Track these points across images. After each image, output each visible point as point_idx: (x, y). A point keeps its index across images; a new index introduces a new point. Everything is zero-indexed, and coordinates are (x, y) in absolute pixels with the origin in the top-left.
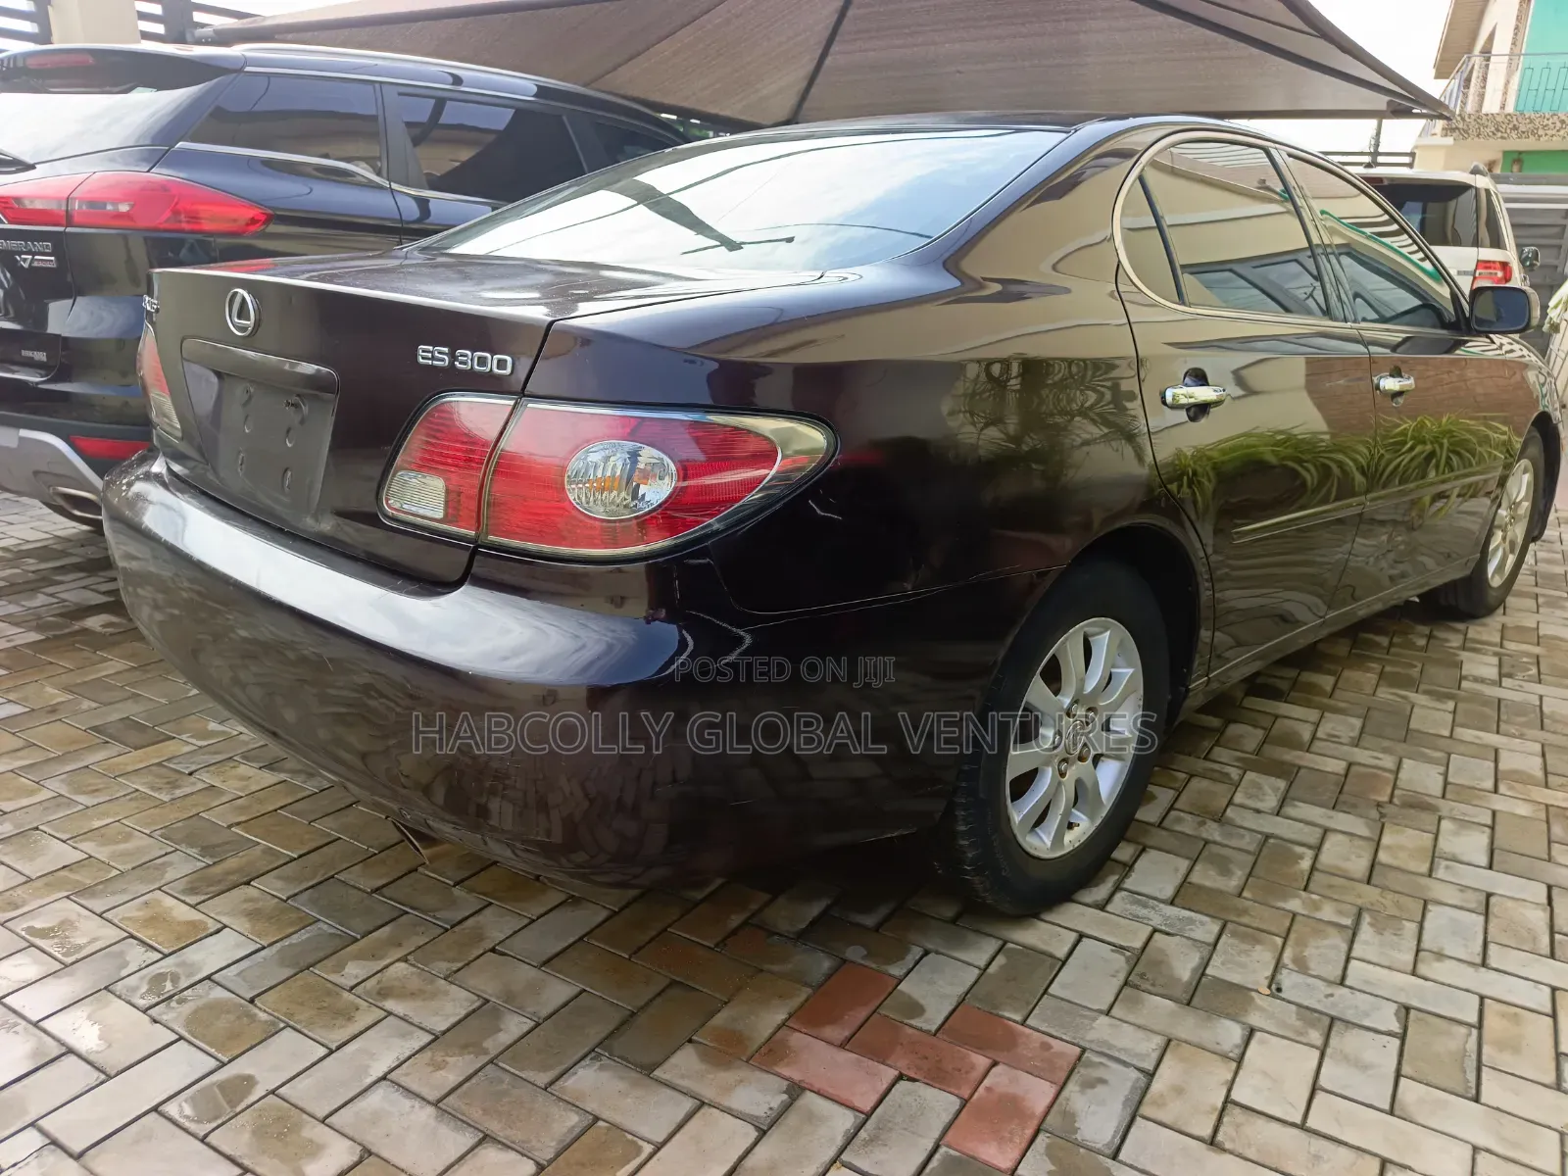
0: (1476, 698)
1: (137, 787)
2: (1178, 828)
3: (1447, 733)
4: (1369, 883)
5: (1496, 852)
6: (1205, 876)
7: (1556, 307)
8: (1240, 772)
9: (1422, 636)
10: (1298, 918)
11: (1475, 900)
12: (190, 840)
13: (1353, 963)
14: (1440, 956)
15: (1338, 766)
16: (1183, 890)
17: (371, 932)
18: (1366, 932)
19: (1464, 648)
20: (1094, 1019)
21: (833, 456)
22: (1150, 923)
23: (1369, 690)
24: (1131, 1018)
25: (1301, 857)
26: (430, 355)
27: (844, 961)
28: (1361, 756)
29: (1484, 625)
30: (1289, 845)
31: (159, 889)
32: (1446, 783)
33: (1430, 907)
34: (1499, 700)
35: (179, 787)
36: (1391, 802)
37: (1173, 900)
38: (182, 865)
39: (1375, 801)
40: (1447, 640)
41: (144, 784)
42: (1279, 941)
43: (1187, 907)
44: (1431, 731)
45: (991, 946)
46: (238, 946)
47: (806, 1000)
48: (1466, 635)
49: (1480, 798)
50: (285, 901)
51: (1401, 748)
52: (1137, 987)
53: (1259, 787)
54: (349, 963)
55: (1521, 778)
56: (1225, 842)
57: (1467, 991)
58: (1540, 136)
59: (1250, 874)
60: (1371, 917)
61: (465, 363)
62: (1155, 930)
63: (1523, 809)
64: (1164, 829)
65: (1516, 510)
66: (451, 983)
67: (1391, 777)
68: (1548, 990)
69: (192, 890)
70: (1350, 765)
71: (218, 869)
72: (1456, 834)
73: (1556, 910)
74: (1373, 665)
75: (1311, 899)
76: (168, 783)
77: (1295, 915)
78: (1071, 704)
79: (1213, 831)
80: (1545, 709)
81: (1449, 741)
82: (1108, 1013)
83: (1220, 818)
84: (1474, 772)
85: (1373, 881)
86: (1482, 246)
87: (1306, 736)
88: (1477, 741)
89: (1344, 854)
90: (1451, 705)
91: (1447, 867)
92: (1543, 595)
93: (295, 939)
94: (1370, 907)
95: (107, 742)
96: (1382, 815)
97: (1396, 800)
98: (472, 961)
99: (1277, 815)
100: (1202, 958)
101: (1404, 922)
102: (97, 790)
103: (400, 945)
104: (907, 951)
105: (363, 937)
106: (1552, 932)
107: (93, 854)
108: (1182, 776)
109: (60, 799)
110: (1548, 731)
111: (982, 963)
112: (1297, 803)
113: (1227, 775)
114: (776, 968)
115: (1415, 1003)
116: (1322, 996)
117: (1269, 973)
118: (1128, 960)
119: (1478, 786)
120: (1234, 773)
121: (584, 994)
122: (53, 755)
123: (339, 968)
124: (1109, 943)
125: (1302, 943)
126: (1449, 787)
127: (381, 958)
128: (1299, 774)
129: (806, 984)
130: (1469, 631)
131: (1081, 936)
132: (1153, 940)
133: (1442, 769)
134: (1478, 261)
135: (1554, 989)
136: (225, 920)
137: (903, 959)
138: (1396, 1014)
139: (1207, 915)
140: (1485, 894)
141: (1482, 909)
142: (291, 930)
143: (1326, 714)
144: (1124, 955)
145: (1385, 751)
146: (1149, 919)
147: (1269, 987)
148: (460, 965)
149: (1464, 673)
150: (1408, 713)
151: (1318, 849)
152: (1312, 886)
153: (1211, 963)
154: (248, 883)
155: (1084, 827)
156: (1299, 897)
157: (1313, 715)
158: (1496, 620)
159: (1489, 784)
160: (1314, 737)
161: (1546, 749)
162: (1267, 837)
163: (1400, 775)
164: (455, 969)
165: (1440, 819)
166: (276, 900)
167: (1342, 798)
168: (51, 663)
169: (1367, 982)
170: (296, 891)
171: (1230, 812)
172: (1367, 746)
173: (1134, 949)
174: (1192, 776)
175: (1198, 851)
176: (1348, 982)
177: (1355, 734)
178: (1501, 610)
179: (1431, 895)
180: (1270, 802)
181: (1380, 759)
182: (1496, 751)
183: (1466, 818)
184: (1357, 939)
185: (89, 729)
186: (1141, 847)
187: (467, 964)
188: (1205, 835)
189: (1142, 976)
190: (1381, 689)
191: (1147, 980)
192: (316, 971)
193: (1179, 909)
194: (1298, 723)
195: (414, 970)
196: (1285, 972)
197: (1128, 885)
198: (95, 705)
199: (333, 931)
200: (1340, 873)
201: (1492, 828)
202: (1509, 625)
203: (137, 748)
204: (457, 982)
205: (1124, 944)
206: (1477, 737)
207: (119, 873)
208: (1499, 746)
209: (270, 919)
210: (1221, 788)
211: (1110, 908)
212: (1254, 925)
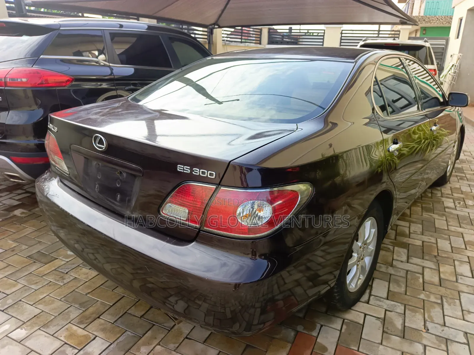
0: (451, 215)
1: (51, 280)
2: (381, 270)
3: (446, 229)
5: (473, 271)
6: (394, 288)
7: (442, 77)
8: (393, 247)
9: (429, 193)
10: (425, 301)
11: (472, 290)
12: (74, 300)
13: (446, 317)
14: (469, 312)
15: (419, 243)
16: (389, 294)
17: (145, 334)
18: (446, 305)
19: (442, 197)
20: (378, 347)
21: (313, 193)
22: (384, 307)
23: (420, 214)
24: (389, 345)
25: (419, 278)
26: (182, 169)
27: (298, 332)
28: (425, 238)
29: (445, 188)
30: (415, 274)
31: (70, 323)
32: (452, 247)
33: (460, 294)
34: (458, 215)
35: (64, 279)
36: (438, 255)
37: (388, 298)
38: (75, 313)
39: (434, 255)
40: (437, 194)
41: (52, 279)
42: (422, 311)
43: (393, 300)
44: (442, 228)
45: (340, 321)
46: (103, 344)
47: (291, 349)
48: (441, 192)
49: (463, 252)
50: (113, 324)
51: (435, 234)
52: (387, 333)
53: (400, 253)
54: (141, 347)
55: (472, 243)
56: (396, 274)
58: (431, 23)
59: (406, 286)
60: (446, 299)
61: (197, 173)
62: (386, 310)
64: (377, 271)
66: (177, 352)
67: (435, 245)
69: (81, 322)
70: (423, 242)
71: (87, 313)
72: (460, 266)
74: (419, 204)
75: (426, 294)
76: (60, 278)
78: (361, 245)
79: (391, 271)
80: (471, 218)
81: (448, 231)
82: (381, 344)
83: (392, 265)
84: (458, 242)
85: (442, 285)
86: (429, 64)
87: (408, 232)
88: (456, 231)
89: (430, 276)
90: (444, 218)
91: (461, 278)
92: (459, 176)
93: (121, 339)
94: (444, 295)
95: (35, 262)
96: (438, 261)
97: (440, 255)
98: (182, 342)
99: (408, 263)
100: (402, 319)
101: (455, 300)
102: (37, 283)
103: (156, 338)
104: (316, 326)
105: (143, 336)
107: (43, 310)
109: (26, 287)
111: (339, 329)
112: (412, 258)
113: (389, 248)
114: (278, 337)
115: (468, 331)
116: (441, 331)
117: (423, 323)
118: (381, 322)
119: (461, 248)
120: (391, 248)
121: (221, 353)
122: (18, 269)
123: (138, 350)
124: (375, 317)
125: (429, 312)
127: (151, 344)
128: (410, 247)
129: (289, 342)
130: (442, 190)
131: (365, 314)
132: (386, 314)
133: (449, 242)
136: (95, 333)
137: (315, 329)
138: (464, 336)
139: (399, 303)
142: (119, 335)
143: (411, 224)
144: (379, 320)
145: (431, 236)
146: (383, 306)
147: (425, 329)
148: (178, 345)
149: (445, 206)
150: (434, 222)
151: (423, 274)
152: (425, 289)
153: (406, 321)
154: (99, 317)
155: (362, 278)
156: (423, 293)
157: (407, 224)
158: (448, 186)
159: (463, 247)
160: (410, 233)
162: (407, 271)
163: (438, 245)
164: (176, 346)
165: (454, 260)
166: (111, 323)
167: (424, 255)
168: (7, 230)
169: (452, 324)
170: (116, 319)
171: (394, 263)
172: (426, 235)
173: (382, 318)
175: (389, 278)
176: (447, 325)
177: (421, 230)
178: (449, 182)
179: (460, 289)
180: (404, 258)
181: (430, 239)
182: (462, 234)
183: (461, 260)
184: (444, 308)
185: (27, 257)
186: (372, 278)
187: (180, 344)
188: (390, 272)
189: (387, 328)
190: (424, 213)
191: (389, 330)
192: (131, 352)
193: (390, 301)
194: (404, 227)
195: (163, 348)
196: (427, 322)
197: (373, 293)
198: (27, 247)
199: (133, 335)
200: (431, 283)
201: (469, 263)
202: (453, 187)
203: (46, 264)
204: (179, 352)
205: (379, 317)
206: (455, 229)
207: (54, 317)
208: (462, 232)
209: (110, 331)
210: (389, 254)
211: (370, 303)
212: (414, 305)
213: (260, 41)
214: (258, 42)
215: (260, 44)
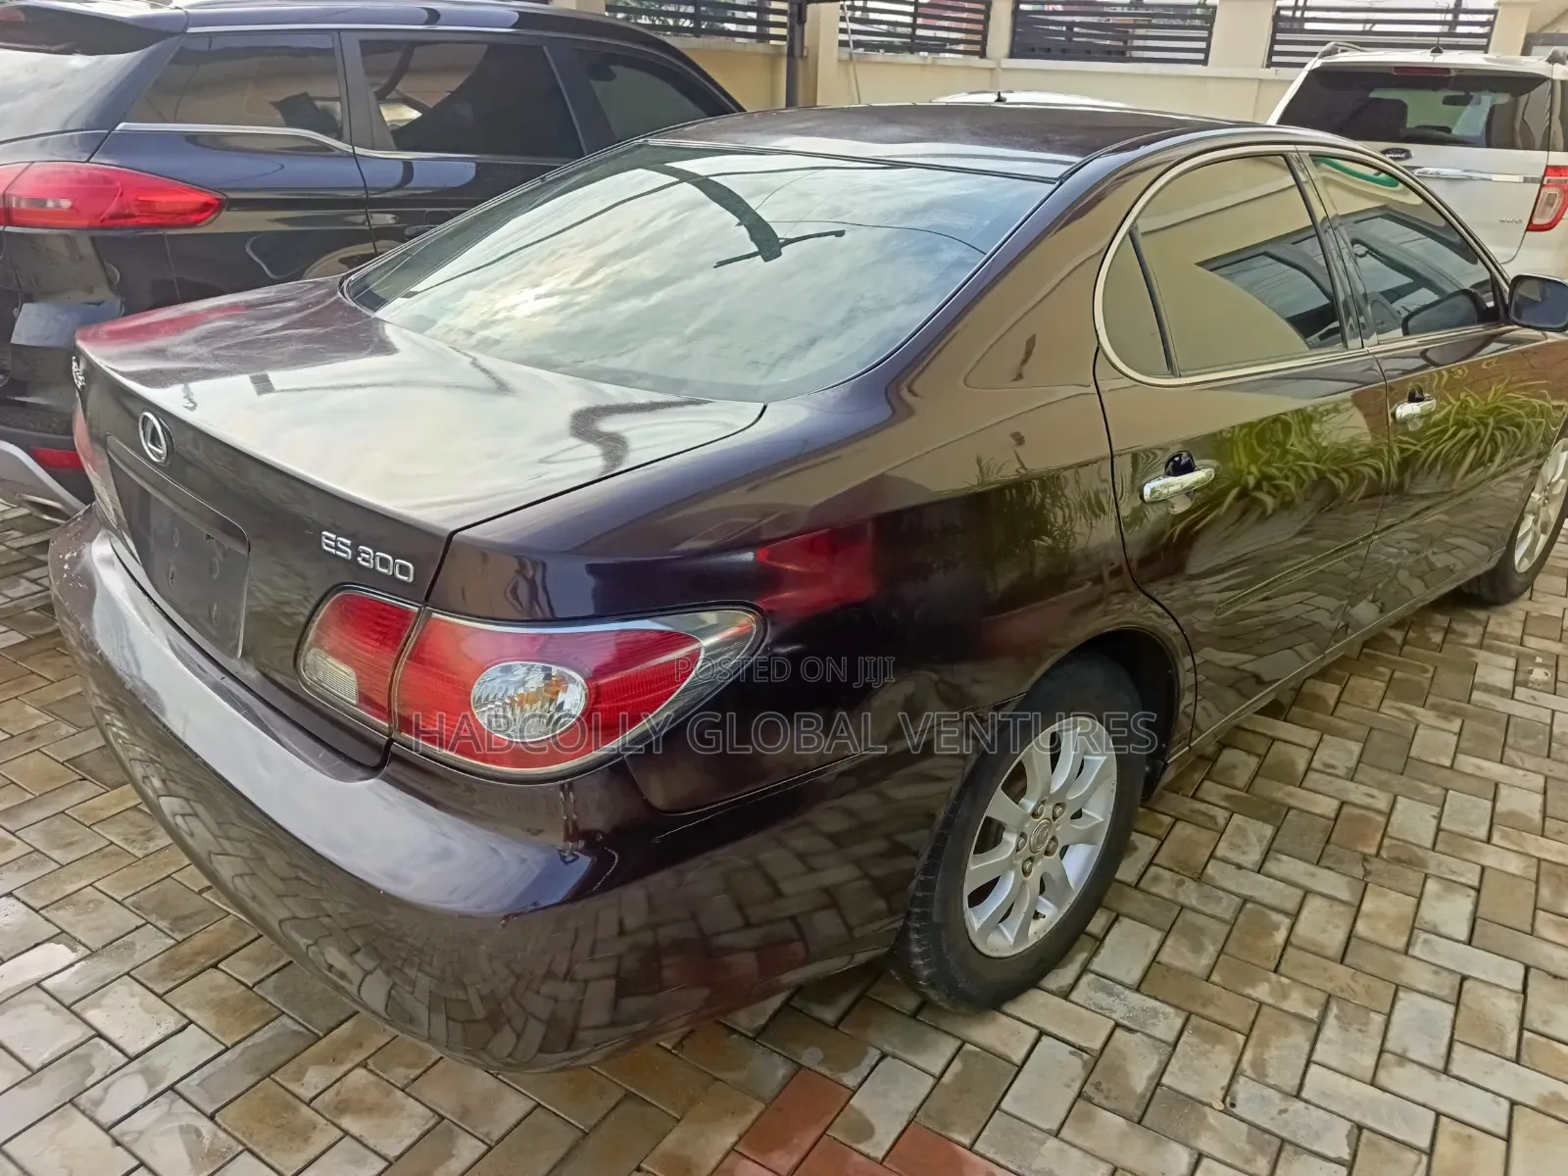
0: (1486, 714)
1: (112, 839)
2: (1154, 890)
3: (1448, 763)
4: (1342, 962)
5: (1479, 921)
6: (1177, 955)
8: (1227, 814)
9: (1438, 628)
10: (1265, 1009)
11: (1447, 985)
12: (161, 907)
13: (1313, 1068)
14: (1403, 1059)
15: (1327, 806)
16: (1151, 971)
17: (332, 1030)
18: (1331, 1029)
19: (1481, 646)
20: (1042, 1143)
22: (1115, 1016)
23: (1374, 705)
24: (1078, 1141)
25: (1276, 927)
26: (333, 544)
27: (801, 1067)
28: (1356, 793)
29: (1508, 614)
30: (1268, 912)
31: (128, 974)
32: (1439, 830)
33: (1401, 994)
34: (1509, 716)
35: (150, 839)
36: (1378, 855)
37: (1140, 985)
38: (150, 944)
39: (1361, 853)
40: (1465, 635)
41: (118, 834)
42: (1241, 1038)
43: (1153, 994)
44: (1433, 760)
45: (949, 1046)
46: (202, 1046)
47: (757, 1119)
48: (1486, 627)
49: (1470, 848)
50: (251, 989)
51: (1398, 782)
52: (1089, 1100)
53: (1244, 835)
54: (310, 1069)
55: (1517, 823)
56: (1200, 907)
57: (1424, 1106)
59: (1221, 952)
60: (1341, 1009)
61: (368, 561)
62: (1117, 1025)
63: (1514, 865)
64: (1142, 891)
65: (1551, 490)
66: (409, 1095)
67: (1382, 819)
68: (1506, 1105)
69: (162, 975)
70: (1343, 803)
71: (186, 948)
72: (1439, 897)
73: (1529, 999)
74: (1382, 669)
75: (1280, 982)
76: (143, 834)
77: (1261, 1004)
78: (1037, 806)
79: (1190, 894)
80: (1556, 730)
81: (1448, 773)
82: (1057, 1134)
83: (1199, 877)
84: (1468, 813)
85: (1347, 960)
86: (1555, 150)
87: (1301, 766)
88: (1478, 773)
89: (1321, 926)
90: (1456, 725)
91: (1426, 941)
93: (258, 1038)
94: (1339, 994)
95: (84, 779)
96: (1367, 873)
97: (1384, 854)
98: (431, 1067)
99: (1259, 872)
100: (1160, 1062)
101: (1372, 1015)
102: (71, 844)
103: (360, 1046)
104: (865, 1054)
105: (325, 1036)
106: (1522, 1028)
107: (66, 928)
108: (1168, 820)
109: (35, 856)
110: (1555, 760)
111: (937, 1071)
112: (1279, 856)
113: (1213, 818)
114: (729, 1076)
115: (1369, 1122)
116: (1274, 1113)
117: (1225, 1082)
118: (1085, 1063)
119: (1471, 834)
120: (1221, 815)
121: (538, 1110)
122: (29, 796)
123: (299, 1076)
124: (1072, 1045)
125: (1264, 1044)
126: (1441, 834)
127: (341, 1063)
128: (1288, 817)
129: (759, 1098)
130: (1491, 622)
131: (1042, 1033)
132: (1113, 1038)
133: (1436, 810)
134: (1547, 167)
135: (1513, 1103)
136: (191, 1014)
137: (859, 1064)
138: (1348, 1136)
139: (1171, 1005)
140: (1459, 978)
141: (1454, 999)
142: (255, 1027)
143: (1326, 737)
144: (1081, 1058)
145: (1382, 786)
146: (1113, 1011)
147: (1223, 1101)
148: (419, 1072)
149: (1477, 680)
150: (1411, 736)
151: (1295, 917)
152: (1283, 968)
153: (1169, 1068)
154: (215, 966)
155: (1051, 913)
156: (1268, 981)
157: (1310, 737)
158: (1519, 608)
159: (1482, 832)
160: (1309, 768)
161: (1549, 785)
162: (1246, 900)
163: (1392, 819)
164: (412, 1077)
165: (1426, 877)
166: (243, 988)
167: (1331, 848)
168: (33, 673)
169: (1324, 1094)
170: (262, 976)
171: (1211, 870)
172: (1364, 779)
173: (1093, 1050)
174: (1177, 820)
175: (1171, 921)
176: (1304, 1094)
177: (1352, 763)
178: (1527, 594)
179: (1404, 978)
180: (1253, 856)
181: (1372, 796)
182: (1497, 785)
183: (1453, 878)
184: (1321, 1036)
185: (67, 761)
186: (1114, 915)
187: (425, 1072)
188: (1182, 899)
189: (1097, 1086)
190: (1386, 702)
191: (1102, 1091)
192: (277, 1079)
193: (1144, 998)
194: (1294, 747)
195: (373, 1078)
196: (1242, 1080)
197: (1095, 965)
198: (73, 731)
199: (296, 1027)
200: (1313, 949)
201: (1478, 891)
202: (1533, 614)
203: (116, 787)
204: (414, 1094)
205: (1084, 1044)
206: (1479, 768)
207: (89, 952)
208: (1499, 779)
209: (235, 1012)
210: (1206, 836)
211: (1074, 996)
212: (1219, 1018)
213: (983, 43)
214: (977, 48)
215: (982, 54)
